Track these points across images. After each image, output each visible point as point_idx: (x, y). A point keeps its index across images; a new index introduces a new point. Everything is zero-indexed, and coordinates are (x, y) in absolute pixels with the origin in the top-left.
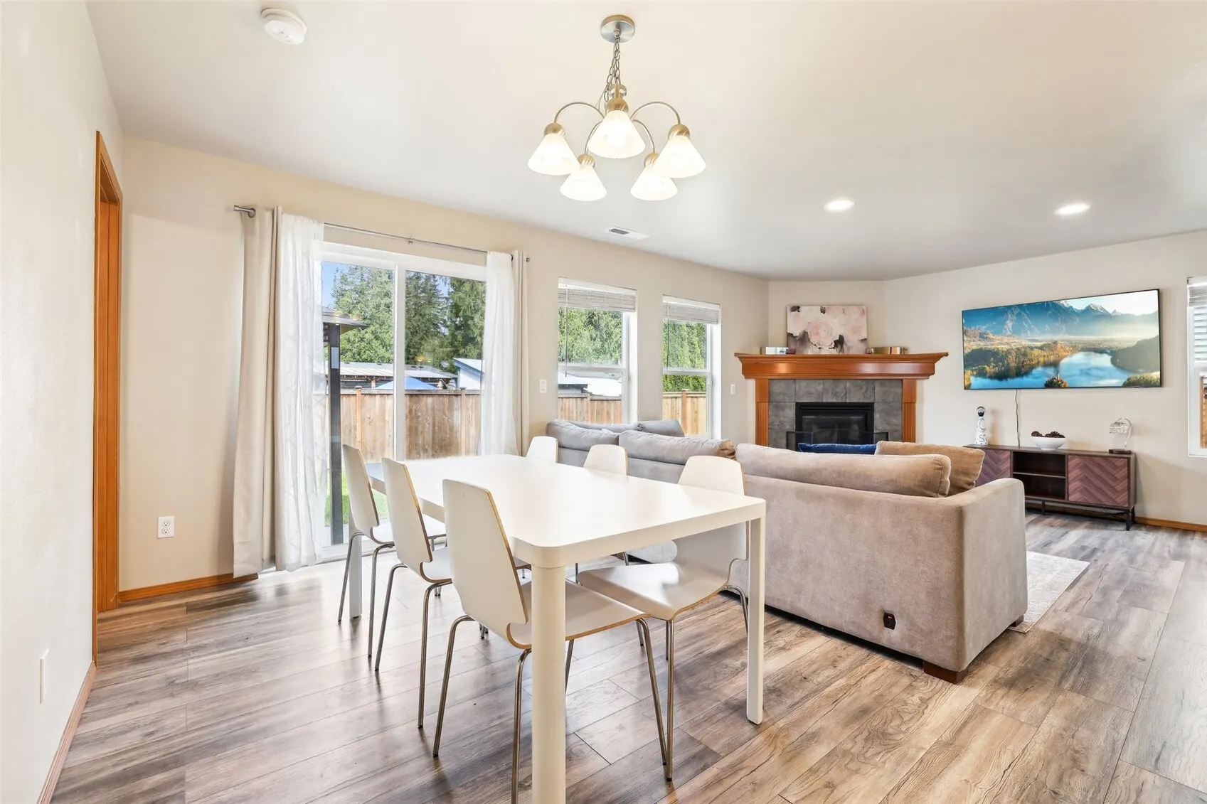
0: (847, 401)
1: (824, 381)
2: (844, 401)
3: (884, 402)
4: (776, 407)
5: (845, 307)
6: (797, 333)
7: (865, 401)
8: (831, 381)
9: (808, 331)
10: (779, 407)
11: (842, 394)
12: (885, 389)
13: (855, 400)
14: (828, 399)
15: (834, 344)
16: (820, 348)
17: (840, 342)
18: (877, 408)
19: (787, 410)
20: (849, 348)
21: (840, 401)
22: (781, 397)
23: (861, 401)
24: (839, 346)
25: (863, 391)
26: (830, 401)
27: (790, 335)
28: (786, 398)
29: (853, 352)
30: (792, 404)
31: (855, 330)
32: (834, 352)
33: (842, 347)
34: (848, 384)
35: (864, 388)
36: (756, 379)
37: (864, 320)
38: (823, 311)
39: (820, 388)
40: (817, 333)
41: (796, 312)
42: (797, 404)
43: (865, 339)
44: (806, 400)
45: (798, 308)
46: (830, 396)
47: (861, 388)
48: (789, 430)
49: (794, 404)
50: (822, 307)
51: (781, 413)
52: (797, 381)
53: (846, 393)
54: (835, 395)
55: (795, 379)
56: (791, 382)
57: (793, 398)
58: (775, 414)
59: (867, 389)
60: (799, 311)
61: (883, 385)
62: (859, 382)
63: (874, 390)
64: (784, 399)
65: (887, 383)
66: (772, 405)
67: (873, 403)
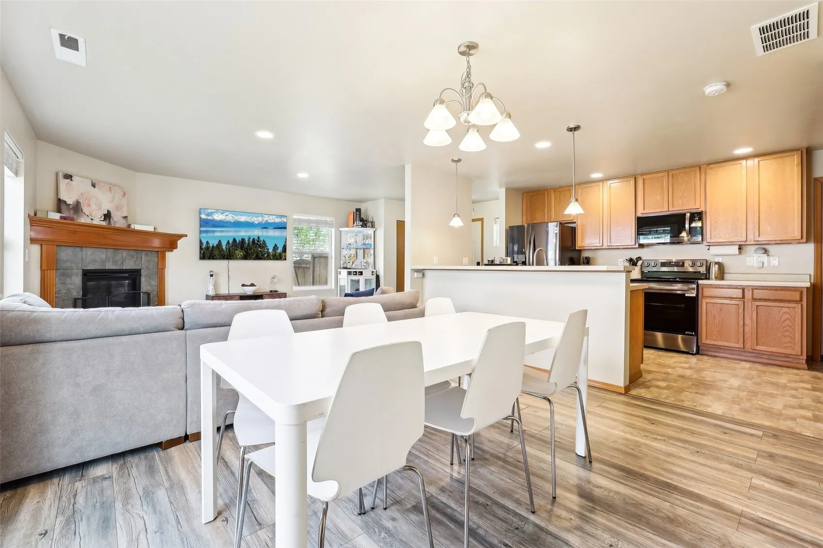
0: (124, 268)
1: (107, 250)
2: (121, 268)
3: (148, 268)
4: (64, 275)
5: (111, 187)
6: (70, 201)
7: (136, 268)
8: (112, 250)
9: (81, 202)
10: (66, 274)
11: (120, 262)
12: (148, 259)
13: (129, 267)
14: (110, 266)
15: (103, 217)
16: (92, 219)
17: (107, 216)
18: (143, 273)
19: (74, 277)
20: (116, 222)
21: (118, 268)
22: (68, 264)
23: (132, 268)
24: (108, 219)
25: (135, 259)
26: (110, 268)
27: (61, 201)
28: (73, 265)
29: (119, 226)
31: (118, 208)
32: (104, 223)
33: (110, 221)
34: (124, 253)
35: (135, 257)
36: (41, 246)
37: (124, 200)
38: (94, 185)
39: (103, 256)
40: (89, 205)
41: (69, 181)
42: (83, 271)
43: (126, 216)
44: (91, 267)
45: (71, 176)
46: (111, 263)
47: (133, 257)
48: (76, 297)
49: (80, 272)
50: (92, 181)
51: (68, 281)
52: (84, 249)
53: (123, 261)
54: (115, 262)
55: (82, 247)
56: (78, 249)
57: (80, 265)
58: (62, 281)
59: (137, 258)
60: (72, 180)
61: (147, 255)
62: (132, 253)
63: (141, 259)
64: (71, 266)
65: (150, 254)
66: (59, 272)
67: (141, 270)
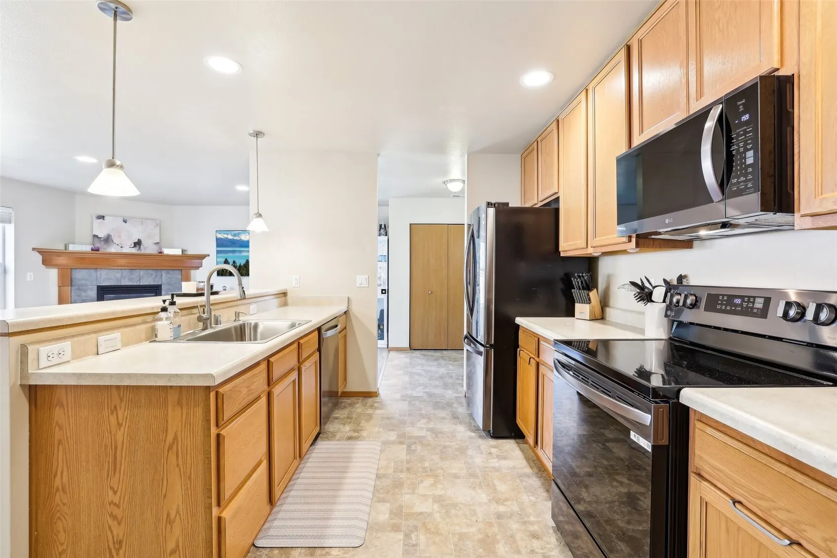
0: (141, 284)
1: (122, 270)
2: (138, 284)
3: (169, 284)
4: (79, 289)
5: (143, 220)
6: (102, 234)
7: (155, 284)
8: (128, 270)
9: (112, 234)
10: (81, 289)
11: (137, 280)
12: (169, 276)
13: (146, 283)
14: (126, 282)
15: (132, 245)
16: (121, 247)
17: (138, 244)
18: (163, 287)
19: (88, 291)
20: (145, 249)
21: (135, 284)
22: (83, 282)
23: (152, 284)
24: (137, 246)
25: (154, 277)
26: (127, 284)
27: (95, 236)
28: (88, 283)
29: (148, 251)
30: (94, 287)
31: (150, 236)
32: (134, 251)
33: (140, 247)
34: (142, 273)
35: (154, 275)
36: (58, 268)
37: (157, 229)
38: (125, 221)
39: (119, 275)
40: (120, 237)
41: (101, 220)
43: (158, 243)
44: (106, 284)
45: (104, 217)
46: (127, 280)
47: (151, 275)
50: (124, 218)
51: (83, 294)
52: (98, 270)
53: (140, 278)
54: (130, 280)
55: (96, 269)
56: (93, 270)
57: (95, 282)
58: (77, 294)
59: (156, 275)
60: (104, 220)
61: (168, 273)
62: (150, 271)
63: (162, 275)
64: (86, 283)
65: (171, 272)
66: (74, 288)
67: (161, 285)
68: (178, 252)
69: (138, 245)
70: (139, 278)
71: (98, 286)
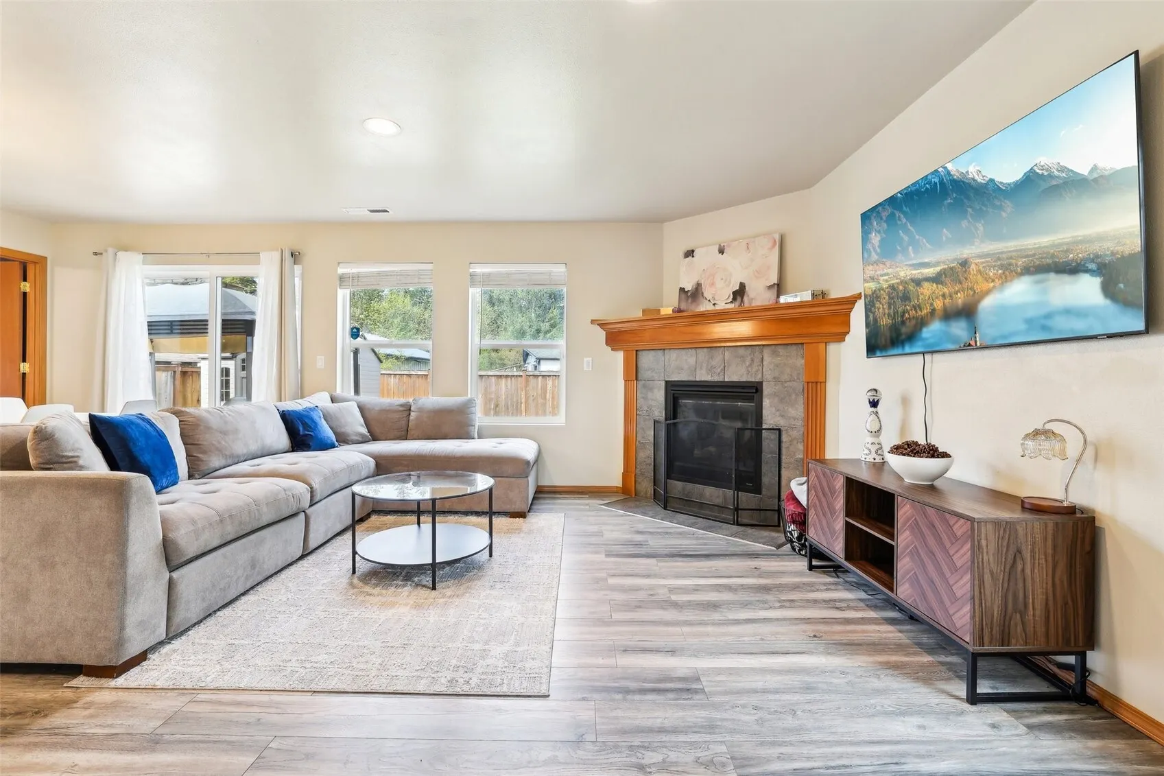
0: (726, 380)
1: (699, 351)
2: (721, 379)
3: (777, 380)
4: (644, 386)
5: (750, 241)
6: (689, 287)
7: (750, 379)
8: (705, 350)
9: (702, 282)
10: (646, 386)
11: (719, 370)
12: (778, 360)
13: (735, 378)
14: (703, 376)
15: (732, 297)
16: (714, 304)
17: (740, 293)
18: (766, 390)
19: (656, 391)
21: (716, 378)
22: (650, 374)
23: (744, 379)
24: (739, 299)
25: (748, 363)
26: (704, 379)
27: (682, 290)
28: (655, 375)
30: (661, 383)
31: (760, 273)
33: (742, 301)
34: (727, 354)
35: (749, 358)
36: (626, 351)
37: (774, 255)
38: (722, 252)
39: (693, 360)
40: (713, 284)
41: (690, 258)
42: (667, 383)
43: (773, 284)
44: (675, 378)
45: (693, 251)
46: (704, 371)
47: (743, 357)
48: (657, 418)
49: (663, 384)
50: (720, 245)
51: (650, 395)
52: (666, 351)
53: (725, 367)
54: (711, 370)
55: (664, 349)
56: (660, 353)
57: (662, 375)
58: (643, 396)
59: (752, 360)
60: (693, 257)
61: (775, 354)
62: (742, 351)
63: (763, 360)
64: (653, 376)
65: (781, 350)
66: (640, 384)
67: (761, 383)
68: (806, 296)
69: (740, 296)
70: (722, 367)
71: (666, 382)
